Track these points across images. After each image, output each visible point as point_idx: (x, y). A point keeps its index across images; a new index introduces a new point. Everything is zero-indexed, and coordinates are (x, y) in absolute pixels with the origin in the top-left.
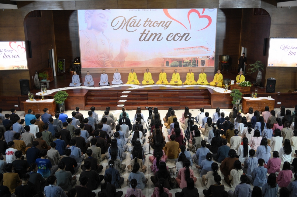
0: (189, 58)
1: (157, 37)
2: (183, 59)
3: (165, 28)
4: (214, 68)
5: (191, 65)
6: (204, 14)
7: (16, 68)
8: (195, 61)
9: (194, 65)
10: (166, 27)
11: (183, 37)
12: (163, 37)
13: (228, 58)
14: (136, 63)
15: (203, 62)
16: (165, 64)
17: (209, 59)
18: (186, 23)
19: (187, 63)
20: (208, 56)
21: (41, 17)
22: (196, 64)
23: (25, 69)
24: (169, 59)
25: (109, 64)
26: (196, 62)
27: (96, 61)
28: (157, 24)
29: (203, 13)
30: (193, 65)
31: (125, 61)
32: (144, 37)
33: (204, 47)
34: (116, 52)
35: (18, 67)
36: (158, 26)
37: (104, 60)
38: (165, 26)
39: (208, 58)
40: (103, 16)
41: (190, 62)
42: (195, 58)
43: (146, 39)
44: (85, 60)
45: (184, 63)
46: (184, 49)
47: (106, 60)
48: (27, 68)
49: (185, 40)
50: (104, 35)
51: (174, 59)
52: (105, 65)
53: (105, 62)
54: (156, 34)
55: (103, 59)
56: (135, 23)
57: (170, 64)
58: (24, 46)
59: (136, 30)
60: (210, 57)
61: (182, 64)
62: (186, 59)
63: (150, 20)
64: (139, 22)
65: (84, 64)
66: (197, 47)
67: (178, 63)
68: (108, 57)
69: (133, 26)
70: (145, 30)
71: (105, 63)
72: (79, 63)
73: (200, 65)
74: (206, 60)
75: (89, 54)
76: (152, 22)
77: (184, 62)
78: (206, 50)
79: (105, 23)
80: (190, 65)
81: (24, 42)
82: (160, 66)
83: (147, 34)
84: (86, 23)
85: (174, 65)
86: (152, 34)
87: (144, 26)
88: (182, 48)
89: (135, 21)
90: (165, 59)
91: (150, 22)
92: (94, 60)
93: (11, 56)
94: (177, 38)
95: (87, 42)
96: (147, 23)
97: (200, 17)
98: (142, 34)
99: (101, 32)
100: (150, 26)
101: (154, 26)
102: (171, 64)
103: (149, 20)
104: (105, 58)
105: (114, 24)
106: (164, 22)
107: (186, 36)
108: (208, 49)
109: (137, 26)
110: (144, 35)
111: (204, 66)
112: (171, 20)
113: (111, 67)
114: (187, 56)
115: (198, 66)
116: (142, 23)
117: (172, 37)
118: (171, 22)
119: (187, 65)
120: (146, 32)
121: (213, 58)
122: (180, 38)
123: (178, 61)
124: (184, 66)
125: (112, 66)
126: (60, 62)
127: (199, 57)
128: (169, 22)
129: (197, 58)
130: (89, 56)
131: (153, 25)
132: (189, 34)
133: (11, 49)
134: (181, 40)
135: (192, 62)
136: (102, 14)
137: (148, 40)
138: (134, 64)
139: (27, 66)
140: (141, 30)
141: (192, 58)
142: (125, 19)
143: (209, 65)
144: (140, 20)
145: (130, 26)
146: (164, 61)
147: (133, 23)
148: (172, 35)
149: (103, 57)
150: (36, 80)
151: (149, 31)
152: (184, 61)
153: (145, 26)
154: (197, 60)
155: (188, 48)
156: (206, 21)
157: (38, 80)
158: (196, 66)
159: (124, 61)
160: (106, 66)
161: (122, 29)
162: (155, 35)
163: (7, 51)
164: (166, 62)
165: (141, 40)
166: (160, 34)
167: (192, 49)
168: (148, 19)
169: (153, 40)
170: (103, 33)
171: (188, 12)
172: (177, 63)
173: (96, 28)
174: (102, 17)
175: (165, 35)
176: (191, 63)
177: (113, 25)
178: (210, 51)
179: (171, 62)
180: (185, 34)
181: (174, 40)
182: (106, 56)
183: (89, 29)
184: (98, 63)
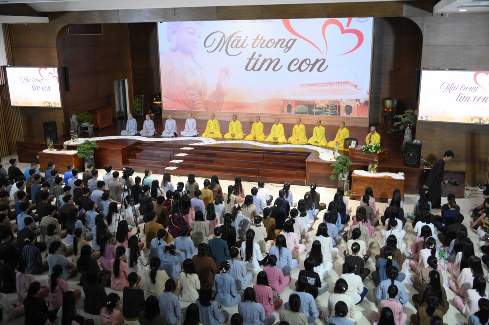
0: (324, 101)
1: (273, 65)
2: (315, 102)
3: (285, 51)
4: (368, 120)
5: (329, 113)
6: (350, 28)
7: (46, 105)
8: (334, 106)
9: (333, 113)
10: (287, 49)
11: (314, 65)
12: (282, 66)
13: (395, 103)
14: (241, 106)
15: (349, 109)
16: (286, 110)
17: (359, 105)
18: (321, 44)
19: (322, 109)
20: (358, 99)
21: (101, 33)
22: (337, 111)
23: (57, 106)
24: (291, 101)
25: (202, 106)
26: (336, 108)
27: (183, 100)
28: (274, 43)
29: (348, 26)
30: (331, 112)
31: (225, 101)
32: (253, 65)
33: (350, 84)
34: (211, 88)
35: (49, 103)
36: (275, 47)
37: (194, 99)
38: (285, 48)
39: (358, 103)
40: (192, 31)
41: (327, 107)
42: (334, 102)
43: (256, 68)
44: (167, 98)
45: (316, 109)
46: (317, 85)
47: (197, 99)
48: (59, 106)
49: (318, 70)
50: (194, 61)
51: (300, 102)
52: (196, 107)
53: (195, 102)
54: (271, 60)
55: (193, 97)
56: (239, 42)
57: (293, 110)
58: (56, 74)
59: (241, 53)
60: (361, 101)
61: (313, 111)
62: (320, 103)
63: (262, 38)
64: (245, 41)
65: (166, 104)
66: (338, 83)
67: (307, 109)
68: (200, 94)
69: (236, 47)
70: (254, 54)
71: (195, 104)
72: (159, 103)
73: (344, 114)
74: (354, 105)
75: (173, 89)
76: (265, 41)
77: (317, 107)
78: (354, 89)
79: (195, 42)
80: (326, 113)
81: (56, 69)
82: (278, 113)
83: (258, 60)
84: (168, 41)
85: (300, 112)
86: (265, 61)
87: (252, 47)
88: (313, 83)
89: (238, 39)
90: (285, 101)
91: (262, 41)
92: (180, 99)
93: (41, 88)
94: (304, 67)
95: (171, 72)
96: (258, 42)
97: (344, 32)
98: (250, 60)
99: (190, 56)
100: (262, 47)
101: (267, 47)
102: (296, 110)
103: (260, 38)
104: (195, 96)
105: (208, 43)
106: (285, 40)
107: (319, 65)
108: (358, 88)
109: (242, 46)
110: (253, 62)
111: (351, 116)
112: (294, 37)
113: (203, 110)
114: (321, 98)
115: (340, 114)
116: (250, 42)
117: (299, 66)
118: (295, 41)
119: (321, 112)
120: (256, 57)
121: (366, 103)
122: (311, 67)
123: (306, 106)
124: (317, 114)
125: (205, 109)
126: (137, 99)
127: (341, 100)
128: (292, 41)
129: (338, 102)
130: (173, 93)
131: (267, 46)
132: (324, 60)
133: (41, 78)
134: (311, 71)
135: (330, 108)
136: (191, 28)
137: (259, 70)
138: (237, 107)
139: (59, 103)
140: (247, 53)
141: (330, 101)
142: (224, 35)
143: (359, 115)
144: (247, 37)
145: (232, 47)
146: (285, 104)
147: (236, 42)
148: (296, 61)
149: (192, 95)
150: (73, 123)
151: (260, 56)
152: (316, 105)
153: (254, 46)
154: (338, 105)
155: (323, 85)
156: (355, 39)
157: (76, 123)
158: (336, 115)
159: (223, 102)
160: (196, 109)
161: (220, 51)
162: (269, 61)
163: (35, 81)
164: (288, 106)
165: (249, 69)
166: (277, 60)
167: (329, 86)
168: (259, 36)
169: (266, 70)
170: (192, 57)
171: (323, 24)
172: (306, 109)
173: (182, 49)
174: (190, 33)
175: (285, 62)
176: (329, 110)
177: (206, 46)
178: (361, 90)
179: (296, 106)
180: (318, 61)
181: (300, 71)
182: (197, 93)
183: (174, 51)
184: (186, 104)
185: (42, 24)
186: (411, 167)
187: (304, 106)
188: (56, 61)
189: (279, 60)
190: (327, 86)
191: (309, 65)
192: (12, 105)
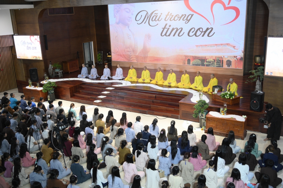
0: (212, 57)
1: (178, 32)
2: (206, 57)
3: (186, 22)
4: (243, 71)
5: (215, 65)
6: (230, 5)
7: (35, 58)
8: (219, 60)
9: (218, 65)
10: (188, 21)
11: (205, 32)
12: (184, 33)
14: (158, 59)
15: (229, 63)
16: (186, 62)
17: (236, 60)
18: (210, 17)
19: (210, 62)
20: (235, 56)
21: (73, 13)
22: (221, 64)
23: (40, 59)
24: (190, 56)
25: (135, 58)
26: (220, 62)
27: (123, 55)
28: (179, 17)
29: (229, 4)
30: (217, 65)
31: (148, 56)
32: (165, 32)
33: (230, 45)
34: (140, 47)
35: (36, 57)
36: (179, 20)
37: (130, 54)
38: (186, 20)
39: (235, 59)
40: (128, 10)
41: (214, 61)
42: (219, 57)
43: (167, 34)
44: (115, 53)
45: (207, 62)
46: (207, 46)
47: (132, 54)
48: (41, 59)
49: (208, 36)
50: (130, 30)
51: (196, 57)
52: (131, 60)
53: (130, 56)
54: (177, 28)
55: (129, 53)
56: (156, 17)
57: (191, 62)
58: (39, 40)
59: (158, 24)
60: (237, 57)
61: (205, 63)
62: (209, 58)
63: (171, 14)
64: (160, 16)
65: (114, 57)
66: (222, 44)
67: (201, 62)
68: (134, 51)
70: (166, 24)
71: (131, 57)
72: (110, 56)
73: (225, 66)
74: (232, 60)
75: (118, 48)
76: (173, 16)
77: (207, 60)
78: (232, 49)
79: (130, 18)
80: (213, 65)
81: (39, 36)
82: (181, 64)
83: (169, 29)
84: (115, 17)
85: (196, 64)
86: (173, 29)
87: (165, 20)
88: (205, 44)
89: (156, 15)
90: (186, 56)
91: (171, 16)
92: (122, 54)
93: (31, 48)
94: (198, 33)
95: (116, 36)
96: (168, 16)
97: (226, 8)
98: (164, 29)
99: (127, 27)
100: (171, 20)
101: (175, 20)
102: (193, 63)
103: (170, 14)
104: (131, 52)
105: (138, 19)
106: (186, 15)
107: (208, 32)
108: (235, 48)
109: (158, 20)
110: (166, 30)
111: (230, 68)
112: (192, 13)
113: (135, 61)
114: (210, 54)
115: (222, 66)
116: (163, 17)
117: (195, 32)
118: (192, 15)
119: (210, 64)
120: (167, 27)
121: (241, 59)
122: (203, 33)
123: (200, 60)
124: (207, 65)
125: (137, 61)
126: (99, 54)
127: (224, 56)
128: (190, 16)
129: (222, 57)
130: (117, 50)
132: (212, 29)
133: (31, 42)
134: (203, 36)
135: (216, 61)
136: (127, 8)
137: (169, 35)
138: (156, 60)
139: (41, 57)
140: (162, 24)
141: (216, 57)
142: (147, 13)
143: (236, 67)
144: (161, 14)
145: (152, 20)
146: (186, 58)
147: (155, 17)
148: (193, 29)
149: (129, 52)
150: (50, 69)
151: (170, 26)
152: (206, 60)
153: (166, 20)
154: (221, 60)
155: (211, 45)
156: (233, 13)
157: (52, 69)
158: (220, 67)
159: (147, 57)
160: (131, 61)
161: (145, 23)
163: (29, 43)
164: (188, 60)
165: (163, 35)
166: (181, 29)
167: (215, 47)
168: (169, 12)
169: (174, 35)
170: (128, 27)
171: (211, 3)
172: (199, 62)
173: (123, 22)
175: (186, 30)
176: (215, 63)
177: (137, 20)
178: (237, 50)
179: (193, 60)
180: (208, 29)
181: (196, 36)
182: (132, 50)
183: (118, 23)
184: (125, 57)
185: (31, 9)
186: (255, 111)
187: (199, 60)
188: (38, 31)
189: (182, 29)
190: (214, 46)
191: (202, 32)
192: (18, 58)
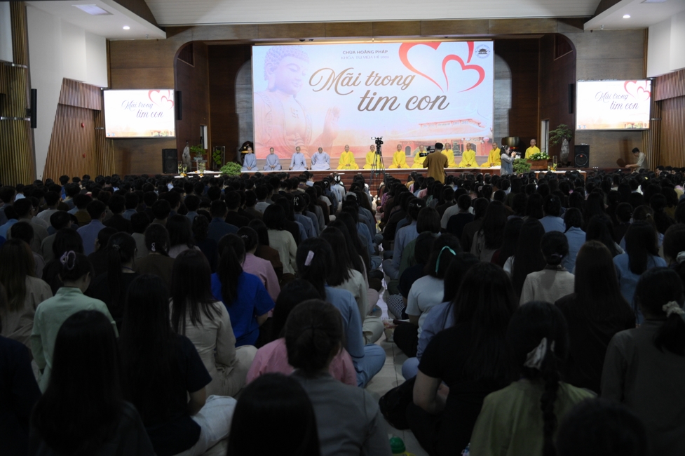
1: (390, 103)
3: (403, 88)
6: (470, 63)
7: (154, 135)
8: (457, 145)
10: (405, 86)
11: (434, 102)
12: (399, 104)
13: (518, 139)
17: (483, 143)
20: (481, 136)
22: (460, 151)
23: (170, 135)
24: (410, 142)
25: (305, 152)
26: (459, 147)
27: (281, 147)
28: (390, 80)
29: (468, 61)
32: (367, 104)
33: (473, 121)
34: (316, 130)
35: (159, 132)
36: (391, 84)
38: (403, 85)
39: (481, 141)
40: (296, 68)
42: (457, 141)
44: (262, 145)
46: (437, 124)
47: (299, 144)
48: (173, 135)
49: (439, 108)
50: (297, 101)
54: (388, 98)
55: (295, 143)
56: (350, 79)
58: (172, 98)
59: (353, 91)
60: (484, 139)
63: (377, 74)
64: (358, 78)
65: (260, 152)
66: (460, 121)
68: (303, 139)
70: (368, 91)
74: (477, 143)
75: (269, 135)
76: (380, 78)
78: (476, 126)
79: (299, 80)
81: (172, 92)
83: (372, 98)
84: (265, 79)
86: (380, 99)
87: (366, 84)
88: (434, 122)
89: (350, 76)
91: (377, 78)
92: (278, 146)
93: (149, 114)
94: (424, 104)
95: (267, 114)
96: (372, 79)
97: (464, 68)
98: (364, 99)
99: (292, 96)
100: (377, 84)
101: (383, 85)
103: (374, 75)
104: (297, 141)
105: (314, 82)
106: (402, 77)
107: (439, 102)
108: (480, 125)
109: (354, 84)
110: (367, 101)
112: (413, 73)
114: (443, 137)
116: (363, 79)
117: (417, 104)
118: (413, 77)
120: (370, 95)
121: (490, 141)
122: (431, 104)
126: (217, 150)
127: (464, 139)
128: (410, 78)
129: (461, 140)
130: (269, 138)
131: (382, 83)
132: (445, 97)
134: (431, 108)
136: (294, 64)
137: (373, 109)
139: (173, 131)
140: (360, 90)
142: (333, 72)
143: (482, 154)
144: (360, 74)
145: (342, 85)
147: (347, 79)
148: (414, 100)
149: (293, 140)
150: (186, 157)
151: (375, 94)
153: (368, 84)
154: (460, 144)
155: (444, 123)
156: (475, 74)
157: (189, 156)
158: (459, 155)
159: (331, 147)
161: (328, 89)
162: (385, 99)
163: (143, 106)
165: (361, 108)
166: (394, 99)
167: (451, 124)
168: (373, 72)
169: (382, 109)
170: (294, 97)
173: (283, 88)
174: (293, 70)
175: (402, 100)
177: (312, 83)
178: (484, 127)
180: (438, 98)
181: (419, 109)
182: (300, 137)
183: (272, 90)
184: (285, 151)
188: (172, 82)
189: (396, 98)
190: (449, 124)
191: (429, 103)
